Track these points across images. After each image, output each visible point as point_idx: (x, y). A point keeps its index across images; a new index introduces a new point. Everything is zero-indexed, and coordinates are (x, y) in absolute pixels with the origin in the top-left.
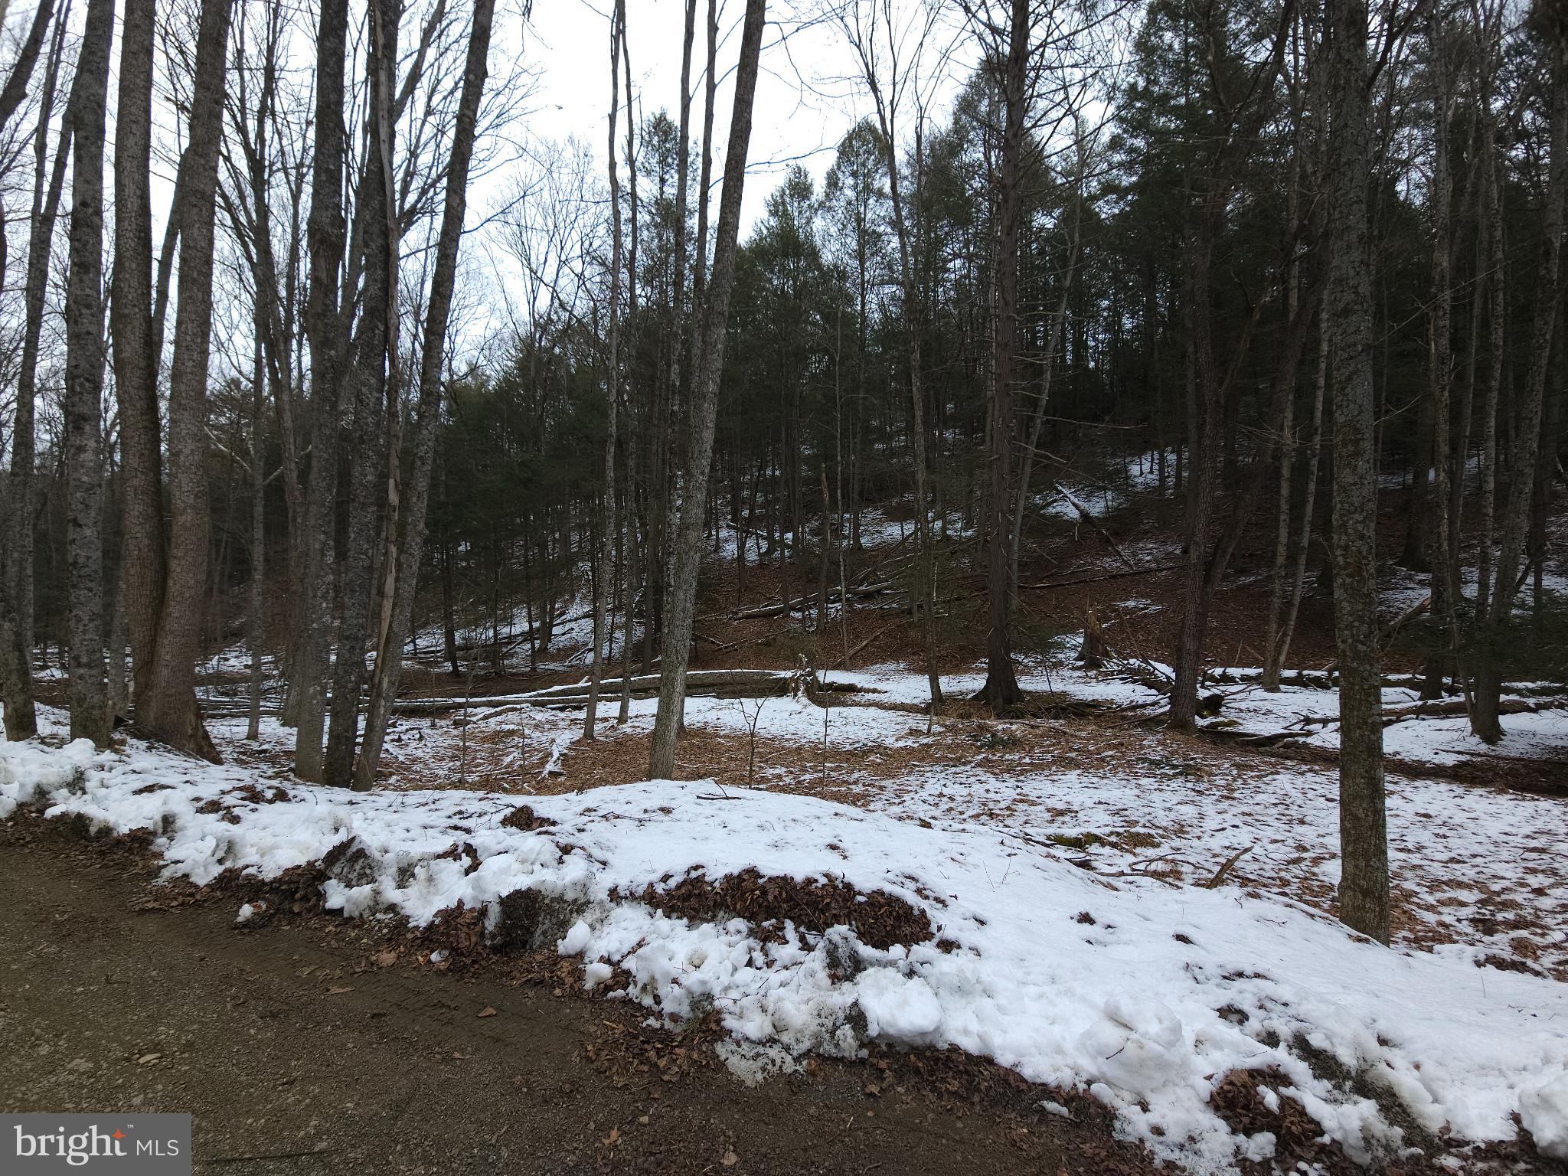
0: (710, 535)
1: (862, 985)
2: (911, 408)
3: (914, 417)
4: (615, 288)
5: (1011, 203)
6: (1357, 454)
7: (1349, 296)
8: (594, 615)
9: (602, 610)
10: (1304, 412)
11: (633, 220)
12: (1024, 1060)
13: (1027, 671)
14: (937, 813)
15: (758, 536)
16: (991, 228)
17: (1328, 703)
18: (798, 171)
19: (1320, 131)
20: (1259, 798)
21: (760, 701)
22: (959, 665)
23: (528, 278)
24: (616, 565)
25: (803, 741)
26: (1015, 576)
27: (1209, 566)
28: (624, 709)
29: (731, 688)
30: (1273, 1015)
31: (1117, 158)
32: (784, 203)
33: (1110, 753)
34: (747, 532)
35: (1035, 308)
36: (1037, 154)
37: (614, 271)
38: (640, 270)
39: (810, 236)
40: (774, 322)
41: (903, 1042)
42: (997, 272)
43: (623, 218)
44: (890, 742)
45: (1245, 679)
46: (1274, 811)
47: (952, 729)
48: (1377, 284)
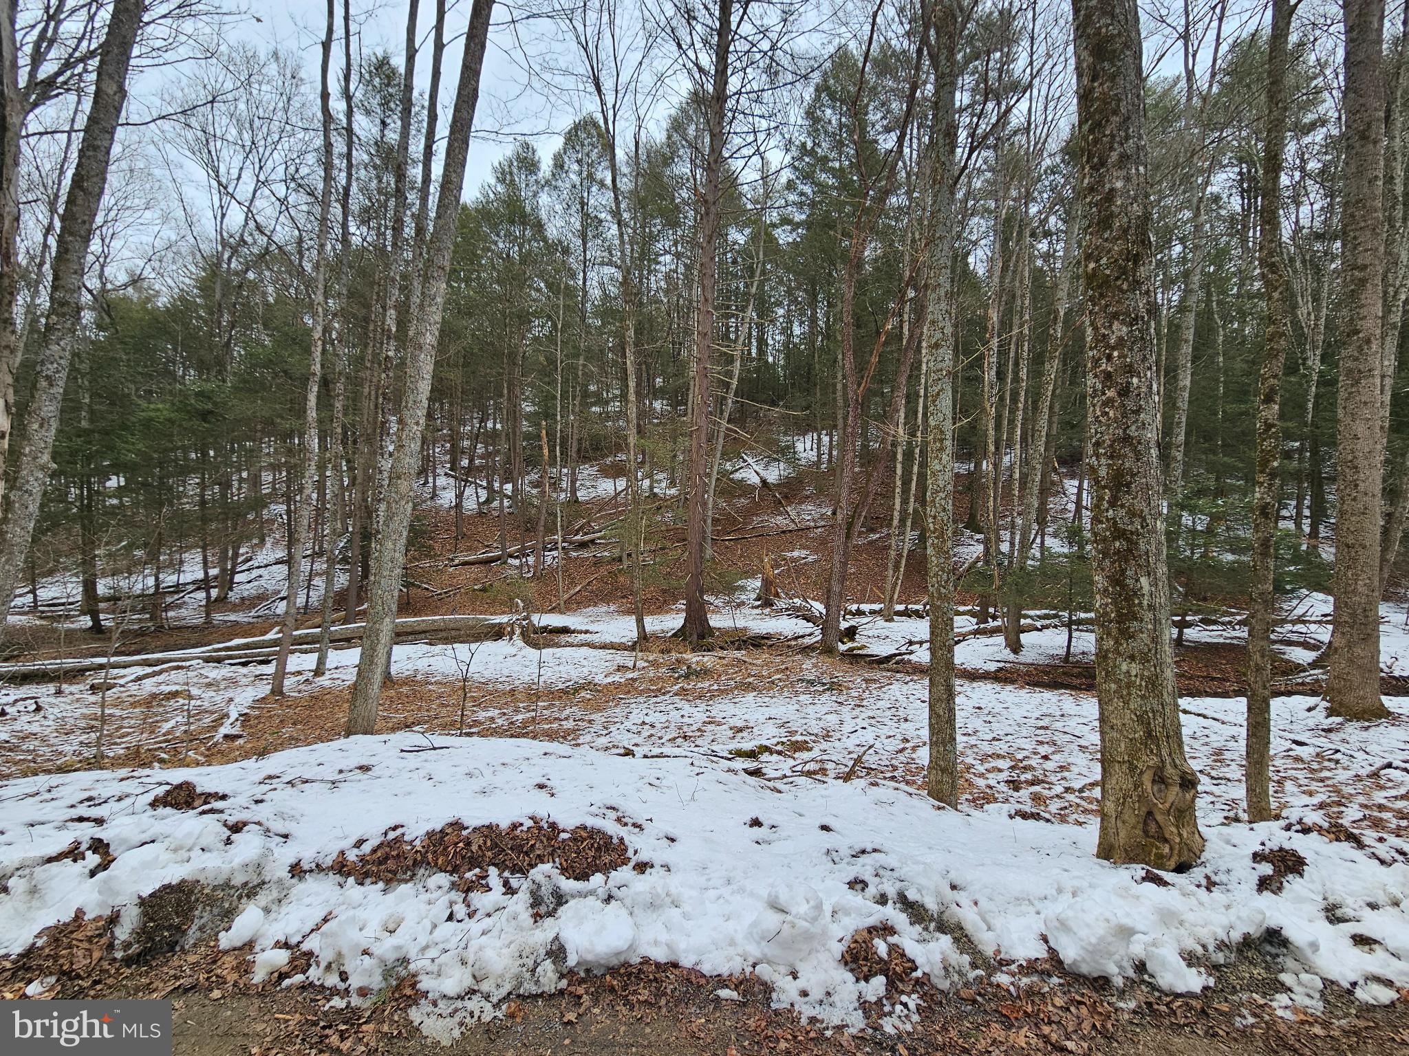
0: (426, 482)
1: (563, 918)
2: (625, 379)
3: (627, 386)
4: (323, 220)
5: (712, 216)
6: (942, 449)
7: (938, 335)
8: (289, 561)
9: (298, 557)
10: (911, 413)
11: (349, 156)
12: (703, 958)
13: (717, 610)
14: (639, 740)
15: (477, 485)
16: (695, 234)
17: (921, 629)
18: (526, 146)
19: (924, 209)
20: (880, 704)
21: (474, 646)
22: (661, 606)
23: (215, 191)
24: (317, 509)
25: (517, 682)
26: (709, 529)
27: (850, 526)
28: (321, 661)
29: (444, 634)
30: (884, 880)
31: (792, 197)
32: (511, 174)
33: (779, 676)
34: (466, 481)
35: (728, 307)
36: (732, 181)
37: (325, 204)
38: (354, 206)
39: (536, 208)
40: (498, 282)
41: (601, 965)
42: (700, 272)
43: (336, 151)
44: (600, 679)
45: (873, 612)
46: (888, 713)
47: (655, 664)
48: (956, 326)
